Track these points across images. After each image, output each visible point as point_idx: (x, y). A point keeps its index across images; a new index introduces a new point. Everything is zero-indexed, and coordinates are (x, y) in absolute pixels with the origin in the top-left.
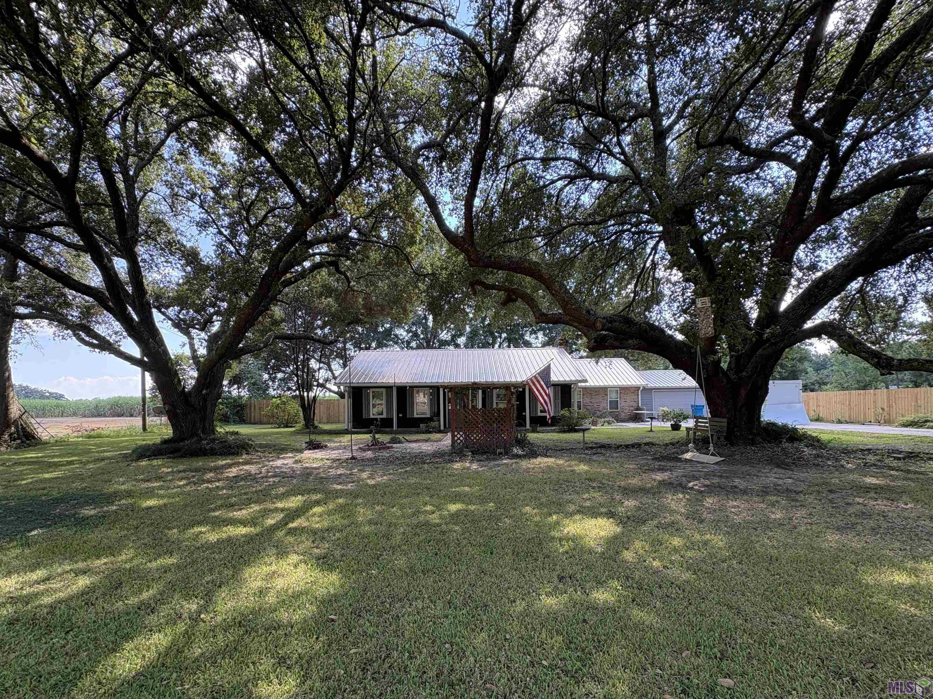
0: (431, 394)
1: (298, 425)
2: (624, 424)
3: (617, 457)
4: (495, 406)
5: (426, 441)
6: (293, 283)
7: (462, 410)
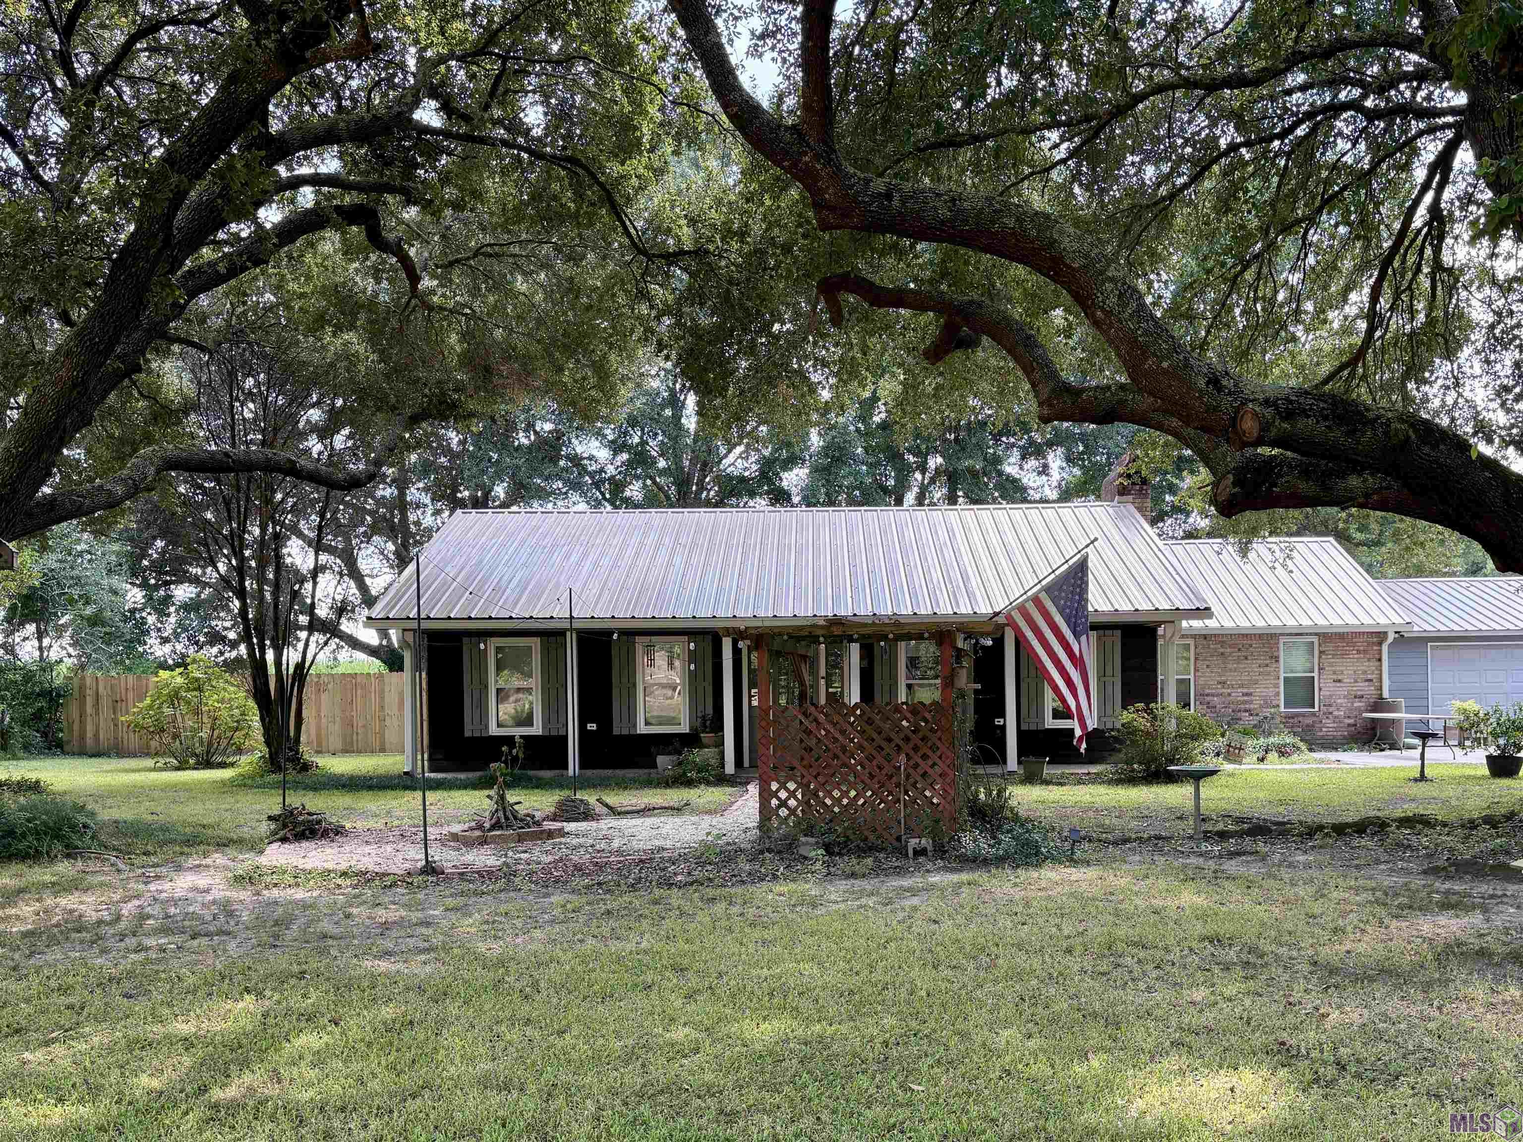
0: (693, 657)
1: (244, 759)
2: (1333, 756)
3: (1308, 866)
4: (902, 697)
5: (676, 810)
6: (223, 279)
7: (794, 710)
